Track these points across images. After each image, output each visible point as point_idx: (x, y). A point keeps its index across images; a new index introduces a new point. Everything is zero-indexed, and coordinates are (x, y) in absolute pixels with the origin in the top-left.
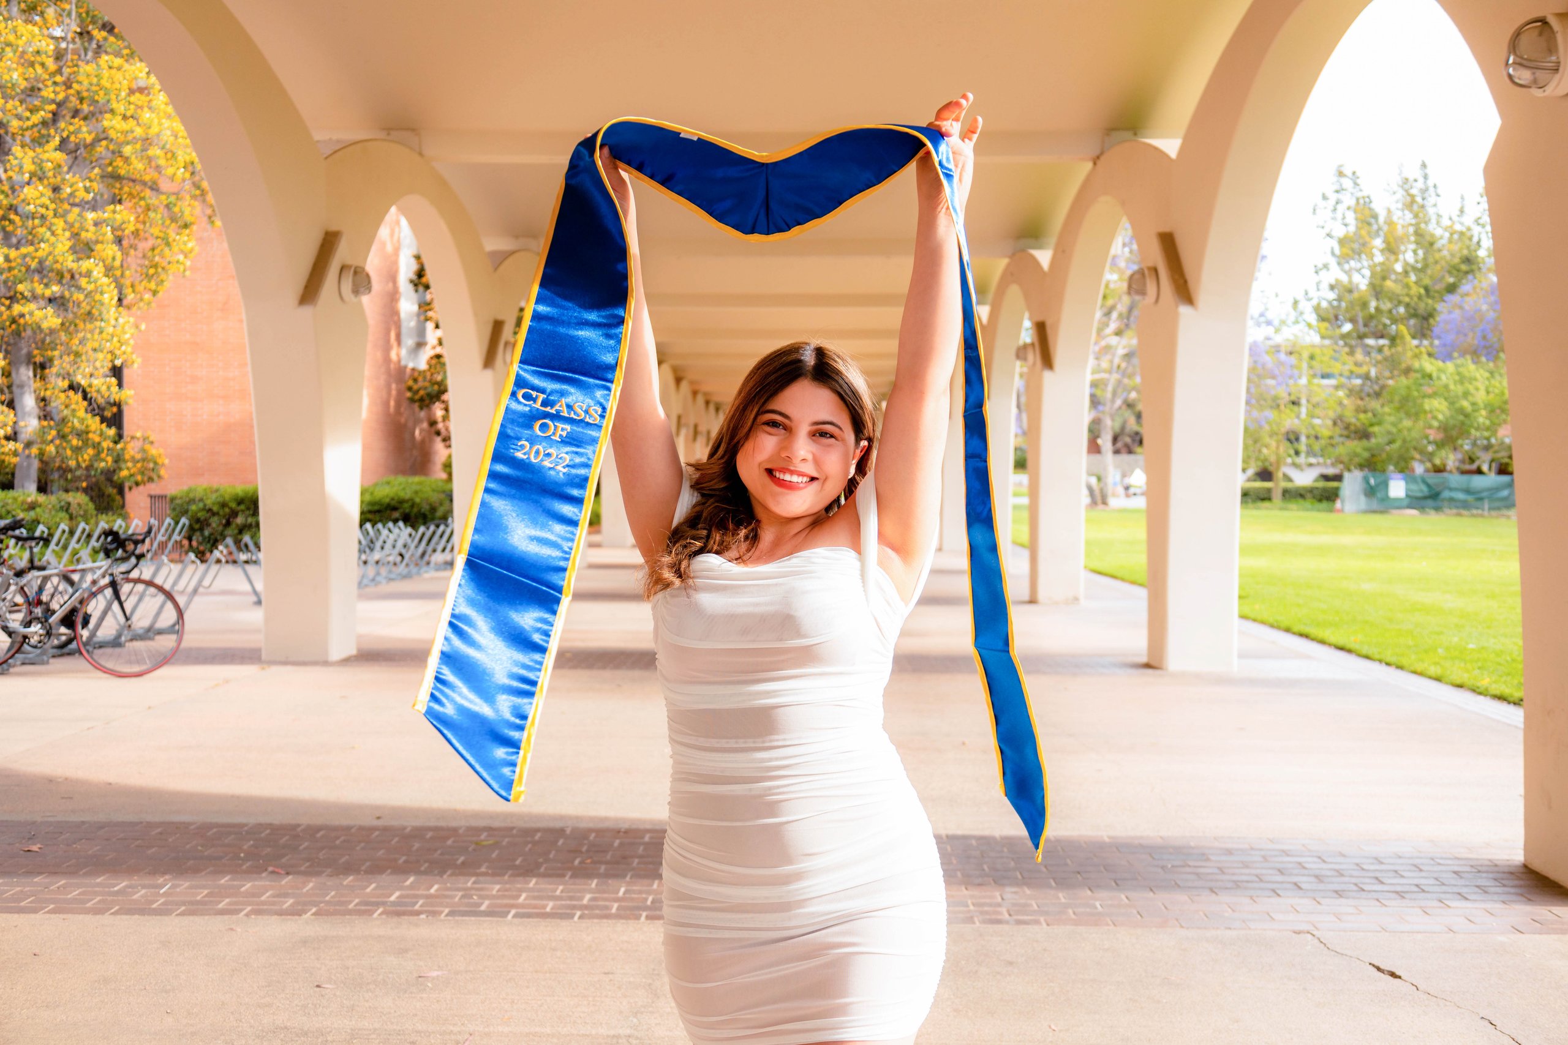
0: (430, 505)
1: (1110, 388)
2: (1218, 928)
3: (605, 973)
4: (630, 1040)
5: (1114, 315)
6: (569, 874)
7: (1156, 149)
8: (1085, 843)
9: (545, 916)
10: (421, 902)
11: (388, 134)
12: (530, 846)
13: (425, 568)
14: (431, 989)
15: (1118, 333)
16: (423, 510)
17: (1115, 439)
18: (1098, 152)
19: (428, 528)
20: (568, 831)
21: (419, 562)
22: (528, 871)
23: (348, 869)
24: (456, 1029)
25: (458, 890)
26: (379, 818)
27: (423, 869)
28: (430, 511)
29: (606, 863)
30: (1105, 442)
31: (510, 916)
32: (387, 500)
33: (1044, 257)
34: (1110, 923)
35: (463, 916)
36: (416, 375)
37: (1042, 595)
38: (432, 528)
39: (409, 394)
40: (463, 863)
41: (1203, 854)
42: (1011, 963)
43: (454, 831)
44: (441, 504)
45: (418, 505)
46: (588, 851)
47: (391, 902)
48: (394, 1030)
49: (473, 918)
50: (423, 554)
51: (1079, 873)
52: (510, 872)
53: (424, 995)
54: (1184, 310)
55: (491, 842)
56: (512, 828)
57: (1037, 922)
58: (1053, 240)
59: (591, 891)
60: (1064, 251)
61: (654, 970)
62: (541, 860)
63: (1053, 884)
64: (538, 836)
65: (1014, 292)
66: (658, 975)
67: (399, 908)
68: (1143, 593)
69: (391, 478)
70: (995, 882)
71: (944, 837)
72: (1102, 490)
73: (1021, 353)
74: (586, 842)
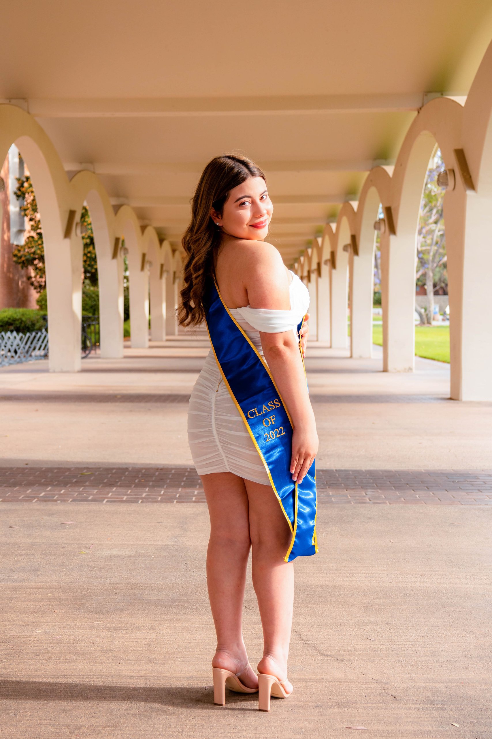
0: (32, 322)
1: (432, 254)
2: (481, 505)
3: (158, 523)
4: (174, 546)
5: (434, 211)
6: (133, 486)
7: (453, 101)
8: (411, 472)
9: (122, 501)
10: (56, 497)
11: (10, 101)
12: (110, 475)
13: (29, 358)
14: (69, 528)
15: (436, 222)
16: (27, 325)
17: (435, 286)
18: (420, 105)
19: (32, 334)
20: (130, 469)
21: (26, 355)
22: (111, 485)
23: (14, 485)
24: (84, 543)
25: (76, 492)
26: (27, 464)
27: (55, 484)
28: (31, 325)
29: (153, 481)
30: (429, 288)
31: (105, 502)
32: (6, 319)
33: (390, 170)
34: (424, 503)
35: (80, 501)
36: (19, 248)
37: (390, 367)
38: (34, 334)
39: (15, 259)
40: (76, 482)
41: (476, 477)
42: (370, 518)
43: (69, 469)
44: (38, 322)
45: (25, 322)
46: (141, 477)
47: (41, 496)
48: (53, 543)
49: (85, 502)
50: (27, 352)
51: (407, 484)
52: (101, 485)
53: (66, 530)
54: (470, 193)
55: (89, 473)
56: (100, 468)
57: (385, 503)
58: (394, 160)
59: (146, 492)
60: (401, 165)
61: (183, 521)
62: (117, 480)
63: (393, 488)
64: (114, 471)
65: (373, 191)
66: (186, 523)
67: (45, 499)
68: (448, 366)
69: (6, 309)
70: (362, 488)
71: (334, 470)
72: (427, 315)
73: (377, 225)
74: (140, 473)
